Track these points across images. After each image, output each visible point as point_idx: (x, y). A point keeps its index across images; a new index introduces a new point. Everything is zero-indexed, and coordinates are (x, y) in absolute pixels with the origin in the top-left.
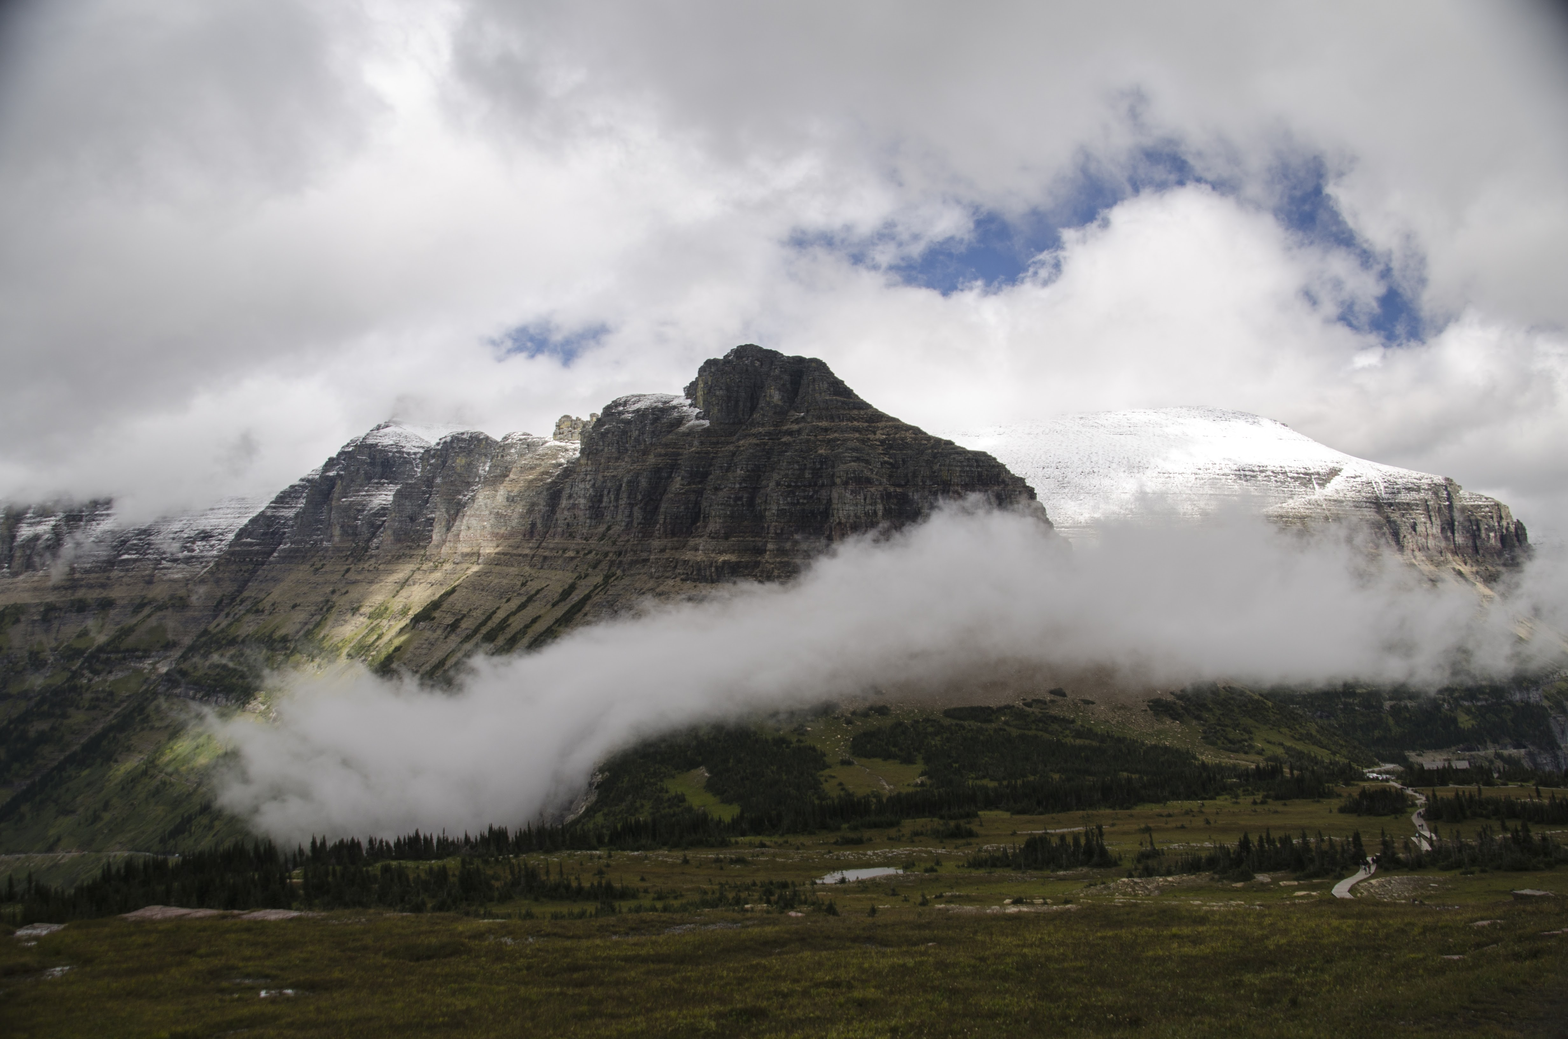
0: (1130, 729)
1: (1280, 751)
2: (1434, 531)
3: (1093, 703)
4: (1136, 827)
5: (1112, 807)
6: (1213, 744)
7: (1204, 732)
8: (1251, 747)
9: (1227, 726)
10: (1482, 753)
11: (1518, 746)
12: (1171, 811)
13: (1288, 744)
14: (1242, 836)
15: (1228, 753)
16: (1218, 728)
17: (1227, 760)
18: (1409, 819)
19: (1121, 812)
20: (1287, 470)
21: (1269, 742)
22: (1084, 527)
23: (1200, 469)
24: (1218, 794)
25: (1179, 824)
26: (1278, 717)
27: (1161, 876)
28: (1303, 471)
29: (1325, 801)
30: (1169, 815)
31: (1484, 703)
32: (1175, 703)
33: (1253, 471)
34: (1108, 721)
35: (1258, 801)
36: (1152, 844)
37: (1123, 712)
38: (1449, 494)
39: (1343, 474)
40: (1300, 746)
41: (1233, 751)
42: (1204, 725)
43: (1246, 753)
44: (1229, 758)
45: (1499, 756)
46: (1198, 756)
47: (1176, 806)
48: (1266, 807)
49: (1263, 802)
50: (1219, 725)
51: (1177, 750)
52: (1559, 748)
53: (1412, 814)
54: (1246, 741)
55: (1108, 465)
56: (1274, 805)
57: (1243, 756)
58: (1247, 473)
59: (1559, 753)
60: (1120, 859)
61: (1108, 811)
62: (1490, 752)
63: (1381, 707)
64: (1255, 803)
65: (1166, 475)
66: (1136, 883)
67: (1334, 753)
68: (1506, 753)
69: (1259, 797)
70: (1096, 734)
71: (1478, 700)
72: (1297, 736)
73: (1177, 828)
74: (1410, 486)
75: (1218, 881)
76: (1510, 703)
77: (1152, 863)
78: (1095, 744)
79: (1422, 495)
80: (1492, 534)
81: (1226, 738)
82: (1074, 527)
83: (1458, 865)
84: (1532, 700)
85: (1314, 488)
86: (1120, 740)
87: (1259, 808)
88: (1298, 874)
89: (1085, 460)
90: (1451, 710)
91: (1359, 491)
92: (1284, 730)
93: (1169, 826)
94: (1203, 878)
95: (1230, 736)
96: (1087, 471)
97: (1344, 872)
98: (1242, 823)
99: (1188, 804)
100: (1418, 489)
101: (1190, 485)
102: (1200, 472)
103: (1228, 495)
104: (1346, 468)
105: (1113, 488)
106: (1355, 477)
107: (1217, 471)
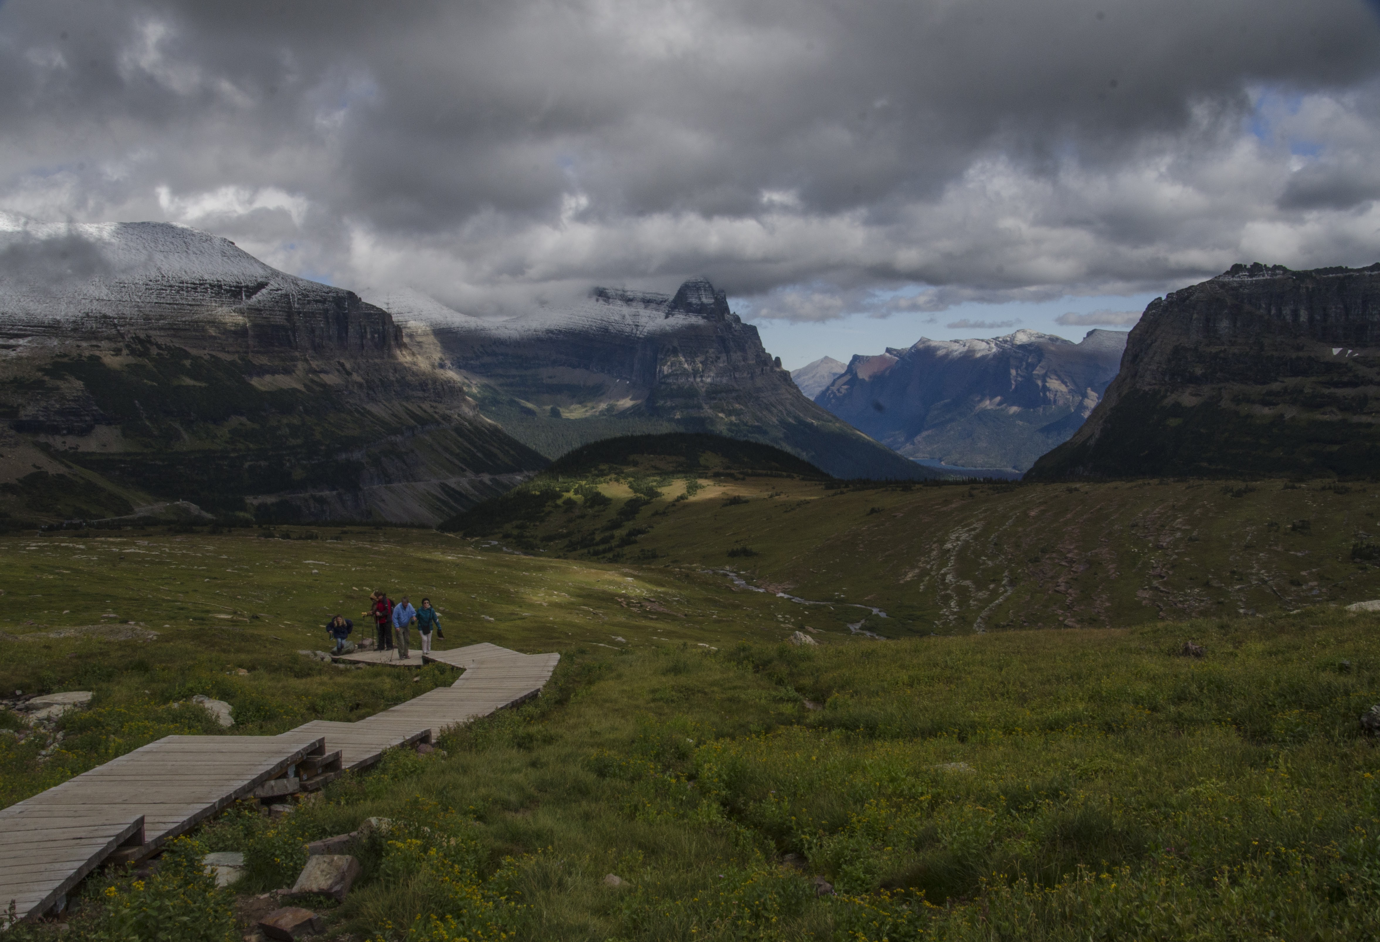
10: (302, 495)
11: (333, 489)
20: (223, 283)
22: (46, 327)
23: (151, 281)
28: (235, 284)
31: (316, 462)
33: (194, 284)
38: (349, 305)
39: (269, 287)
58: (189, 285)
63: (243, 466)
65: (122, 285)
71: (314, 459)
74: (318, 298)
76: (336, 461)
79: (327, 305)
80: (376, 336)
82: (41, 327)
85: (242, 299)
90: (291, 467)
91: (277, 302)
100: (324, 301)
101: (140, 294)
102: (151, 283)
103: (170, 304)
104: (272, 282)
105: (76, 294)
106: (277, 290)
107: (165, 283)
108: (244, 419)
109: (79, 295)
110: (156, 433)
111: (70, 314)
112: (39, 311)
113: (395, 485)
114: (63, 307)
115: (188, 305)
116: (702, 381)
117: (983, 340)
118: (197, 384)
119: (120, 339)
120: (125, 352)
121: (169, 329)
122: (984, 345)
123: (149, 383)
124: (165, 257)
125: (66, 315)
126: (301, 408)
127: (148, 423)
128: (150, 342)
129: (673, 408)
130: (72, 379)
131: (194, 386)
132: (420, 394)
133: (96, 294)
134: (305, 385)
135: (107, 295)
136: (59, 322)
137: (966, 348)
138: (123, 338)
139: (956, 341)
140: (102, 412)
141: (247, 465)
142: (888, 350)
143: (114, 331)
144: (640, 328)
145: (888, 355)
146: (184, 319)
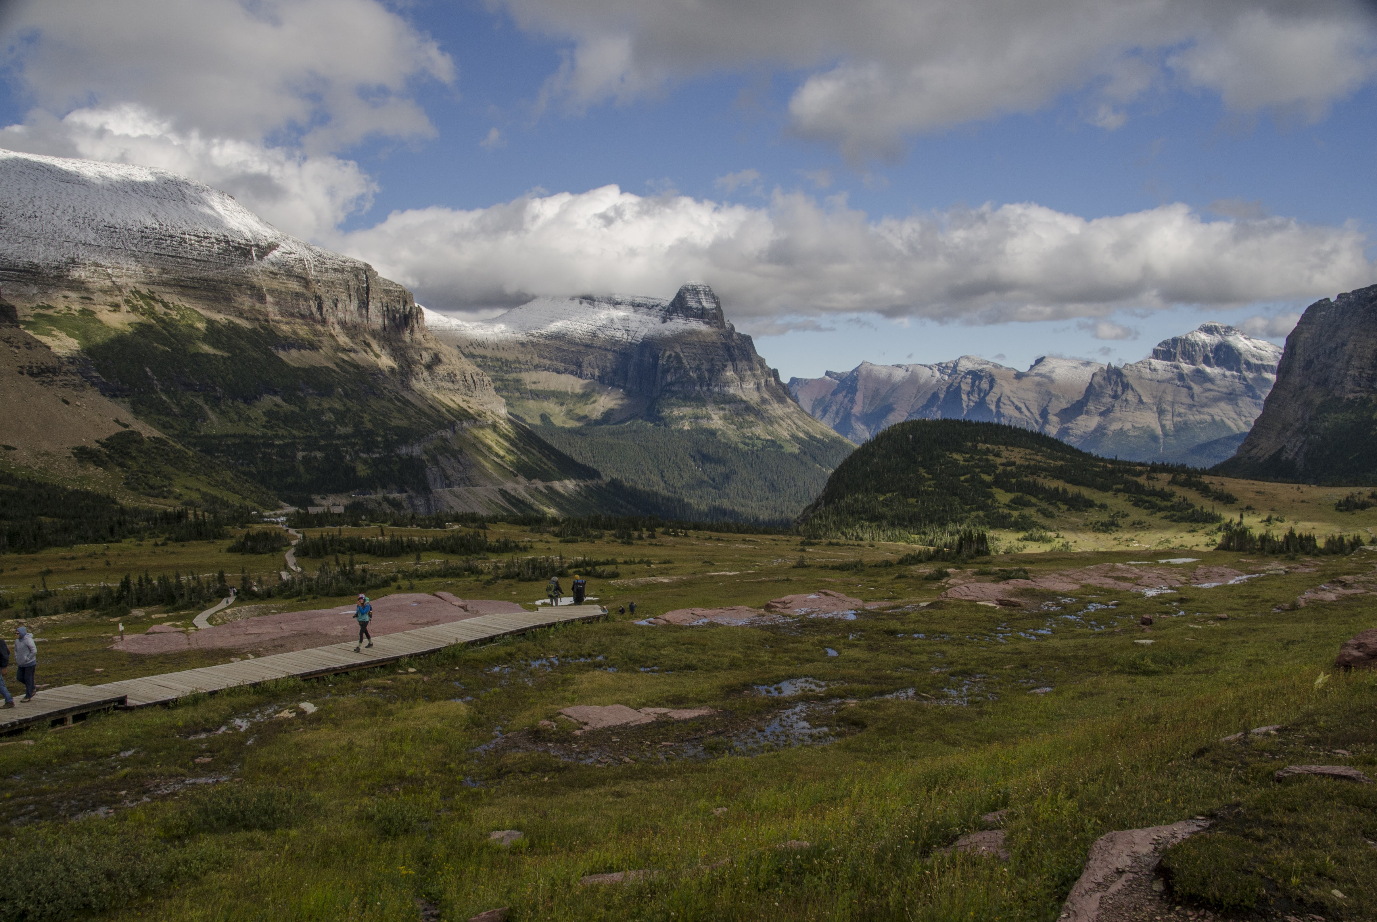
0: (53, 474)
1: (196, 496)
2: (352, 308)
3: (15, 449)
4: (38, 570)
5: (18, 552)
6: (134, 489)
7: (127, 478)
8: (170, 492)
9: (149, 473)
10: (373, 497)
11: (402, 491)
12: (74, 555)
13: (204, 489)
14: (123, 577)
15: (148, 498)
16: (140, 474)
17: (146, 504)
18: (284, 556)
19: (24, 556)
20: (230, 238)
21: (187, 488)
22: (20, 271)
23: (146, 228)
24: (124, 537)
25: (80, 566)
26: (198, 465)
27: (46, 615)
28: (243, 241)
29: (219, 542)
30: (73, 558)
31: (378, 455)
32: (99, 451)
33: (198, 237)
34: (30, 467)
35: (160, 543)
36: (44, 586)
37: (46, 458)
38: (367, 278)
39: (280, 249)
40: (214, 492)
41: (152, 496)
42: (126, 472)
43: (165, 498)
44: (149, 502)
45: (386, 499)
46: (118, 500)
47: (82, 549)
48: (165, 548)
49: (163, 545)
50: (141, 472)
51: (98, 495)
52: (431, 492)
53: (286, 551)
54: (165, 486)
55: (51, 211)
56: (172, 546)
57: (162, 500)
58: (192, 237)
59: (431, 496)
60: (12, 601)
61: (14, 556)
62: (379, 496)
63: (295, 456)
64: (156, 545)
65: (112, 230)
66: (21, 624)
67: (245, 498)
68: (391, 496)
69: (160, 540)
70: (16, 480)
71: (374, 453)
72: (213, 483)
73: (77, 570)
74: (336, 267)
75: (98, 617)
76: (398, 456)
77: (40, 604)
78: (14, 489)
79: (346, 275)
81: (147, 484)
82: (14, 270)
83: (299, 593)
84: (414, 454)
85: (253, 260)
86: (40, 485)
87: (158, 550)
88: (169, 607)
89: (26, 202)
90: (352, 461)
91: (292, 267)
92: (202, 477)
93: (70, 568)
94: (85, 615)
95: (151, 483)
96: (28, 215)
97: (207, 605)
98: (140, 563)
99: (93, 547)
100: (342, 271)
101: (135, 242)
102: (147, 231)
103: (173, 256)
104: (282, 244)
105: (56, 235)
106: (290, 253)
107: (163, 233)
108: (278, 399)
109: (60, 236)
110: (176, 410)
111: (51, 258)
112: (10, 251)
113: (455, 489)
114: (41, 248)
115: (193, 259)
116: (709, 390)
117: (925, 366)
118: (219, 353)
119: (117, 293)
120: (125, 308)
121: (175, 285)
122: (928, 372)
123: (161, 347)
124: (159, 203)
125: (46, 258)
126: (340, 390)
127: (164, 398)
128: (153, 299)
129: (682, 418)
130: (62, 335)
131: (214, 355)
132: (450, 385)
133: (82, 237)
134: (336, 364)
135: (95, 240)
136: (37, 266)
137: (909, 373)
138: (120, 291)
139: (899, 366)
140: (104, 380)
141: (300, 455)
142: (828, 373)
143: (108, 283)
144: (632, 333)
145: (828, 378)
146: (191, 275)
